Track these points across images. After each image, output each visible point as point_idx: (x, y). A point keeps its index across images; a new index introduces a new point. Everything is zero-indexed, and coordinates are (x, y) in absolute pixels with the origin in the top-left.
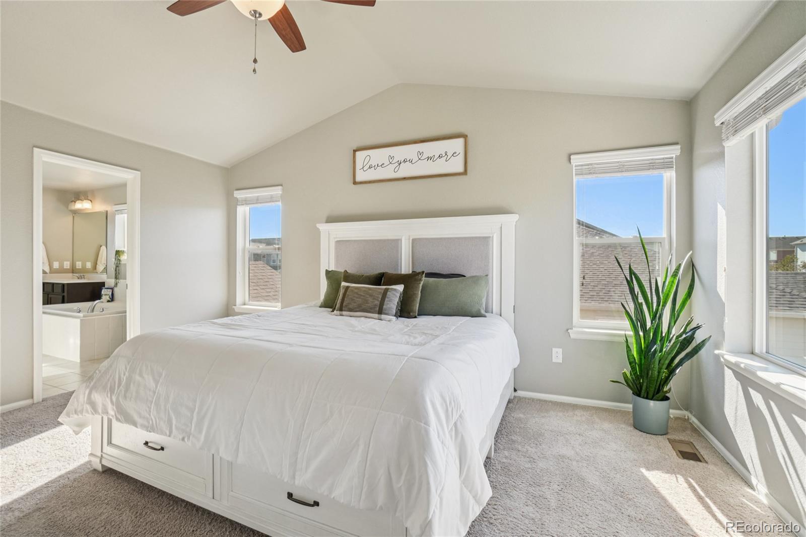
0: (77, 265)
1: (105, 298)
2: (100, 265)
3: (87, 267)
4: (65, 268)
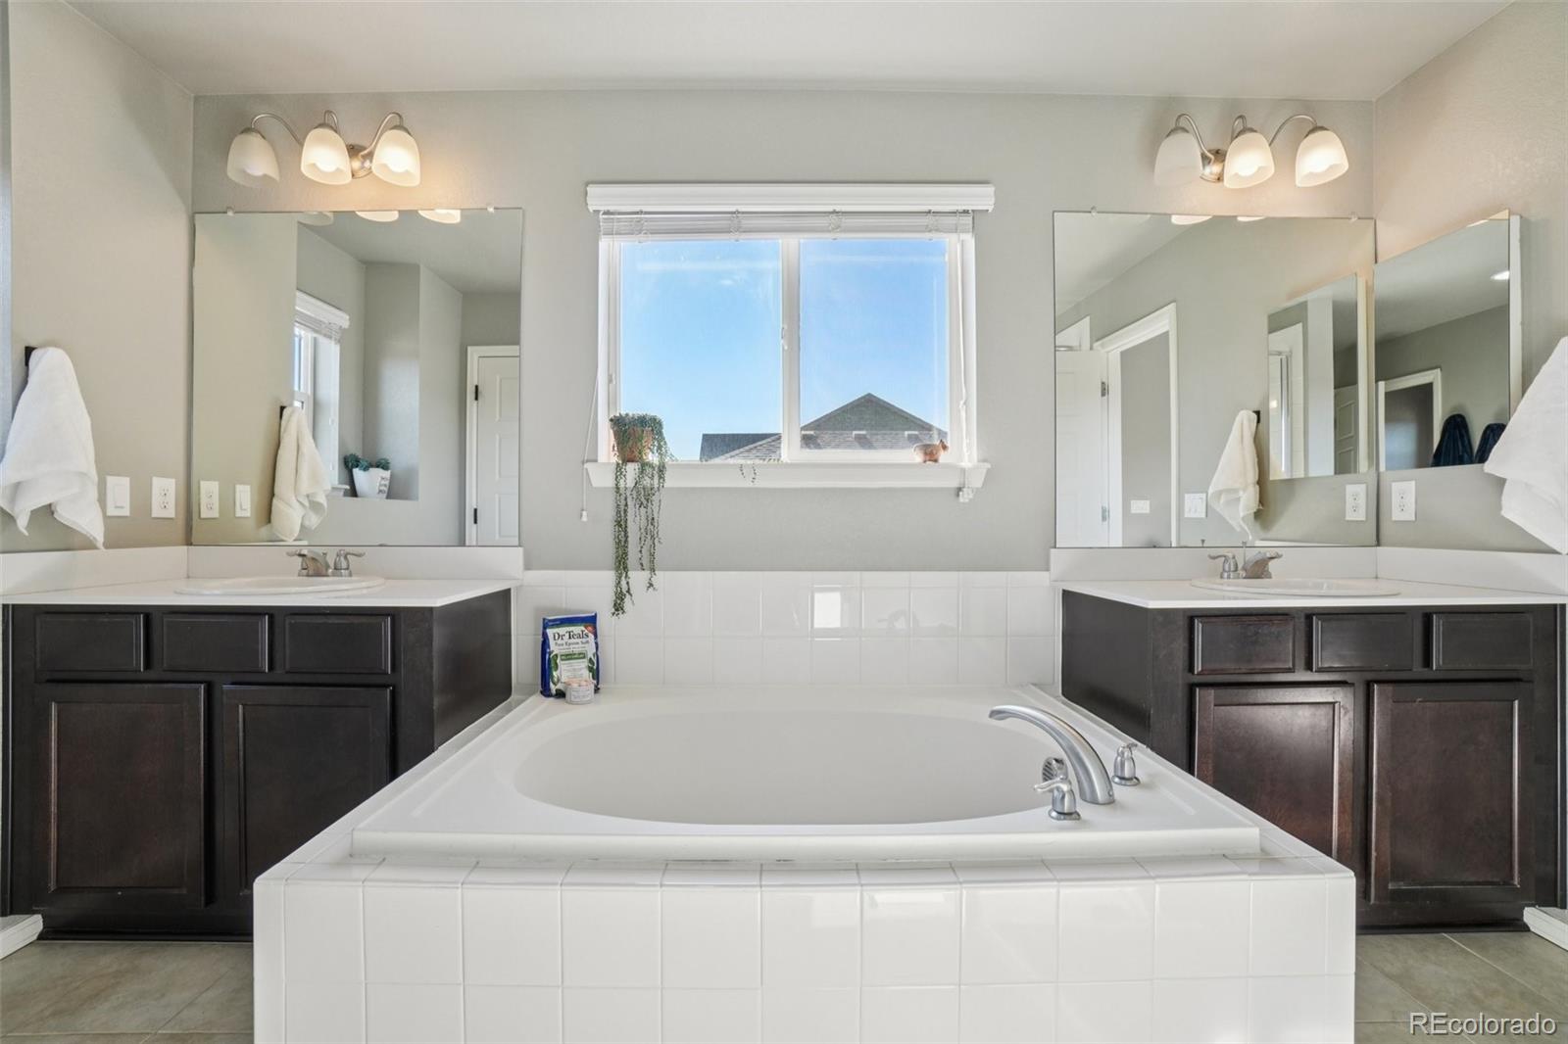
3: (239, 515)
4: (154, 514)
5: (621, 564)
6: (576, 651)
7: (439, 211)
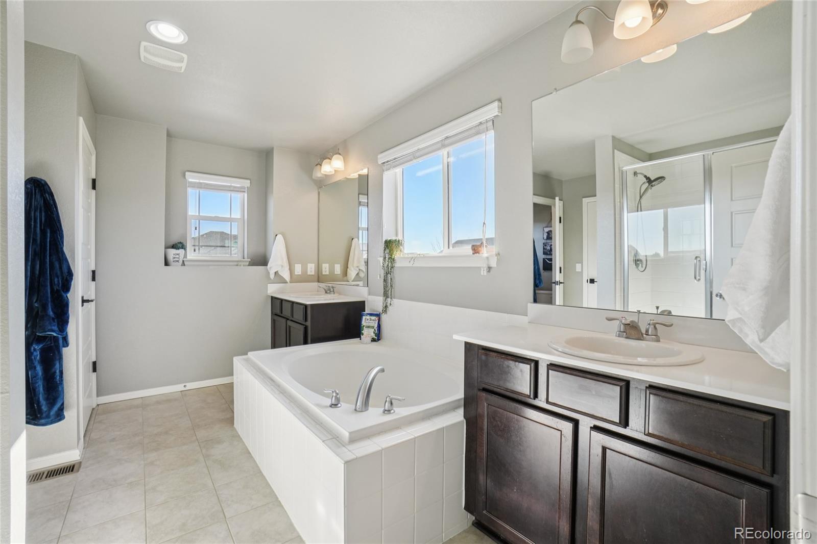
0: (323, 270)
1: (368, 333)
2: (352, 269)
3: (336, 273)
4: (308, 274)
5: (386, 295)
6: (371, 325)
7: (352, 175)
